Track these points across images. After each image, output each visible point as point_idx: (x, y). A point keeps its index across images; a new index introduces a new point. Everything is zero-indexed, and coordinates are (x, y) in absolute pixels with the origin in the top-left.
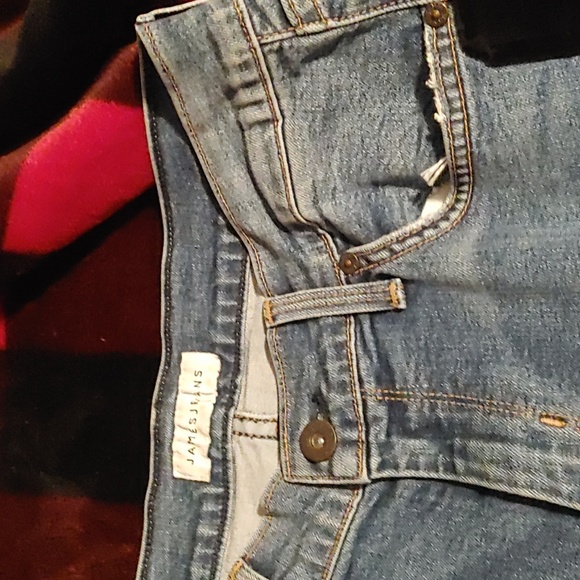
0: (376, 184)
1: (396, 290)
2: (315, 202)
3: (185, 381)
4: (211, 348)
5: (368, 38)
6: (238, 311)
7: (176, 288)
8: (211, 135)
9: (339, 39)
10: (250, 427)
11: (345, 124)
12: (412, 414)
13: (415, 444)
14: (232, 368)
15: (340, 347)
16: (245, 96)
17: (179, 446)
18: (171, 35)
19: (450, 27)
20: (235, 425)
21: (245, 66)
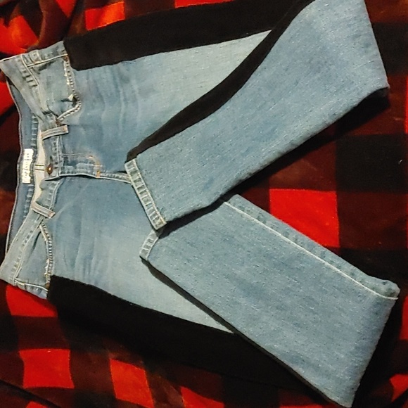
0: (63, 101)
1: (66, 128)
2: (48, 106)
3: (25, 157)
4: (31, 147)
5: (54, 64)
6: (36, 137)
7: (23, 131)
8: (23, 89)
9: (46, 65)
10: (38, 167)
11: (54, 85)
12: (69, 160)
13: (69, 167)
14: (36, 153)
15: (55, 144)
16: (28, 79)
17: (23, 174)
18: (6, 65)
19: (68, 62)
20: (35, 167)
21: (25, 72)
